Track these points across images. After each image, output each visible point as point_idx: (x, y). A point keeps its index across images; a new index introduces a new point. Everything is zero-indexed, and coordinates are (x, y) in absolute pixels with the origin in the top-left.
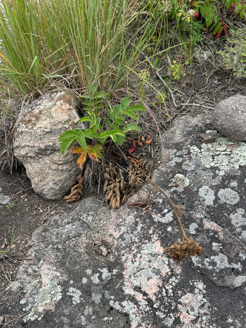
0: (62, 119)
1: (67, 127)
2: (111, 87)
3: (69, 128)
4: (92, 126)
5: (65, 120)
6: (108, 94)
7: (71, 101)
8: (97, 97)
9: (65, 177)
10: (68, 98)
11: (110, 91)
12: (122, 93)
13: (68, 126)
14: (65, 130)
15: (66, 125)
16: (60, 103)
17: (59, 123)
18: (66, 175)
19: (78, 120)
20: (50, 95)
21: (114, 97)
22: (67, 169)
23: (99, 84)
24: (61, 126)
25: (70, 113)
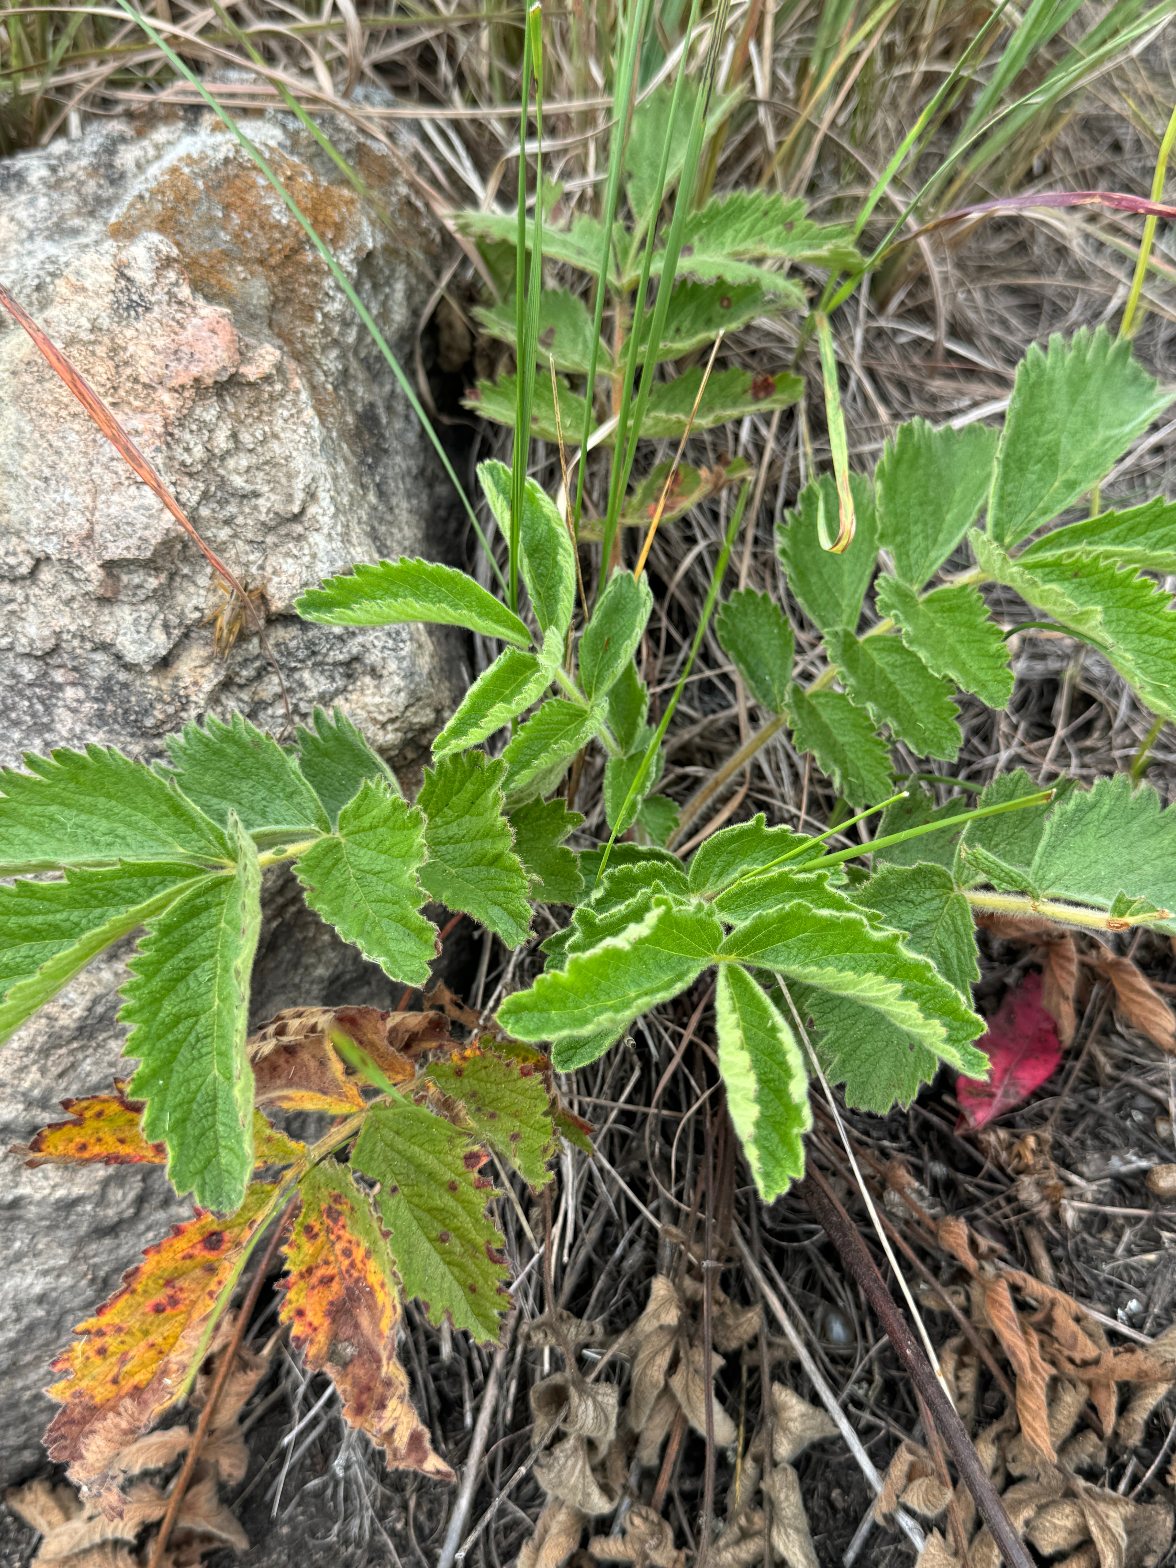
0: (75, 522)
1: (134, 653)
2: (908, 146)
3: (164, 663)
4: (477, 736)
5: (114, 552)
6: (848, 244)
7: (315, 268)
8: (684, 264)
9: (41, 1299)
10: (279, 216)
11: (884, 205)
12: (1022, 247)
13: (160, 643)
14: (107, 687)
15: (125, 614)
16: (121, 272)
17: (46, 575)
18: (59, 1272)
19: (323, 570)
20: (111, 147)
21: (923, 280)
22: (69, 1205)
23: (762, 89)
24: (64, 621)
25: (221, 440)
